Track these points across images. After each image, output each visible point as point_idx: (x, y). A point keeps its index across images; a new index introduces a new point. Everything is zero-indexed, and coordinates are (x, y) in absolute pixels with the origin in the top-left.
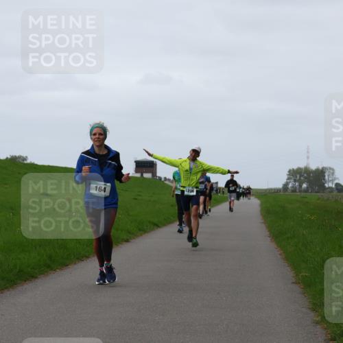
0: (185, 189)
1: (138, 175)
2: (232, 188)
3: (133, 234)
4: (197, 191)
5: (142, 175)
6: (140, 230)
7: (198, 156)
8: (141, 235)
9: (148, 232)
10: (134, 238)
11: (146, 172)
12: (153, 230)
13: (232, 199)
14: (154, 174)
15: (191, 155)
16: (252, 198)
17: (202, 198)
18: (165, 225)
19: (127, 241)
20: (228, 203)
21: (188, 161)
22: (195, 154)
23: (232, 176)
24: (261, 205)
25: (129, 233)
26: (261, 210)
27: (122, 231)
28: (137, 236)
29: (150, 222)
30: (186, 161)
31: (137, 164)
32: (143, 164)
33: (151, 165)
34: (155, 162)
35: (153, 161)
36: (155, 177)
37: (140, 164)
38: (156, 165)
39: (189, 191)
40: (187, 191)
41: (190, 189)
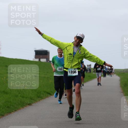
0: (68, 71)
1: (37, 60)
3: (34, 100)
5: (40, 60)
6: (38, 97)
8: (39, 101)
9: (43, 99)
10: (35, 103)
11: (42, 58)
13: (100, 76)
14: (48, 59)
19: (30, 104)
22: (79, 40)
25: (31, 99)
28: (37, 101)
30: (71, 45)
31: (37, 53)
32: (40, 53)
33: (46, 53)
34: (48, 51)
35: (47, 51)
36: (49, 62)
37: (38, 53)
38: (49, 53)
39: (72, 73)
40: (70, 72)
41: (72, 71)
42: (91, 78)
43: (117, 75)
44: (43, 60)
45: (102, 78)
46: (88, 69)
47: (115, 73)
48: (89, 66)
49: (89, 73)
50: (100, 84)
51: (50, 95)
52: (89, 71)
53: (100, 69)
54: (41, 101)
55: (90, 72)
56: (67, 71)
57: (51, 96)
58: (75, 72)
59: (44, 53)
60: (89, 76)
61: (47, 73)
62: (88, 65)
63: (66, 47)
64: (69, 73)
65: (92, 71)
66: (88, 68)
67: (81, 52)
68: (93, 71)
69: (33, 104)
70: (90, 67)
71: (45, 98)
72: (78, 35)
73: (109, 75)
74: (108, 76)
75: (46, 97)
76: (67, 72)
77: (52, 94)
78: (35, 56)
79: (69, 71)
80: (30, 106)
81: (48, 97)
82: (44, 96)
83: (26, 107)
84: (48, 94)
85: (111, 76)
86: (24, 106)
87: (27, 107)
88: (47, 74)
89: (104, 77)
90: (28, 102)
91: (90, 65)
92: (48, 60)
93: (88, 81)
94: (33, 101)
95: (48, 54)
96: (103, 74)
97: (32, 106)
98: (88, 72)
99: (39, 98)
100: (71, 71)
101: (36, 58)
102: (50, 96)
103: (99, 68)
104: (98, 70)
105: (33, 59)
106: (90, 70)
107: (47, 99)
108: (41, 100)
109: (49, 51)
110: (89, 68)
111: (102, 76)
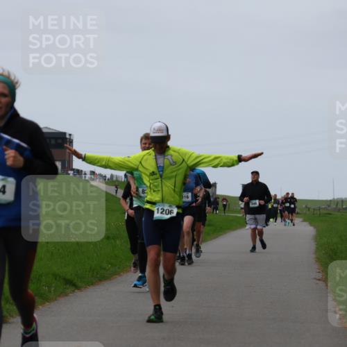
0: (154, 208)
2: (254, 204)
16: (297, 220)
17: (188, 220)
18: (93, 284)
20: (246, 232)
23: (255, 174)
24: (318, 237)
26: (317, 250)
29: (55, 276)
39: (164, 212)
40: (160, 211)
43: (304, 221)
47: (298, 213)
51: (73, 288)
53: (257, 204)
57: (78, 293)
64: (158, 213)
67: (174, 162)
71: (56, 300)
73: (279, 219)
75: (59, 296)
77: (79, 284)
84: (68, 286)
100: (162, 209)
102: (74, 291)
103: (254, 202)
104: (251, 205)
107: (62, 300)
108: (41, 305)
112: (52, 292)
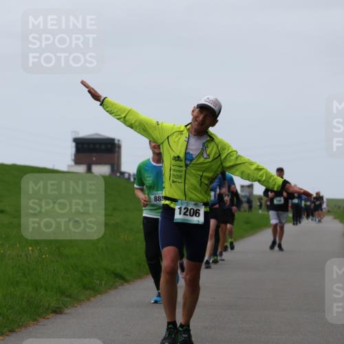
1: (81, 169)
2: (278, 201)
3: (70, 296)
4: (206, 213)
6: (85, 287)
7: (214, 121)
8: (88, 299)
9: (99, 294)
10: (73, 306)
12: (114, 287)
14: (115, 165)
15: (195, 118)
19: (58, 311)
21: (186, 134)
25: (63, 293)
27: (46, 290)
28: (80, 301)
29: (106, 270)
30: (181, 132)
31: (80, 146)
32: (92, 146)
33: (109, 146)
34: (116, 142)
35: (113, 140)
36: (118, 174)
37: (86, 146)
38: (119, 147)
39: (188, 213)
40: (183, 211)
41: (189, 208)
42: (254, 227)
43: (335, 218)
44: (102, 170)
45: (289, 227)
46: (244, 200)
48: (248, 189)
49: (245, 211)
50: (280, 246)
51: (122, 281)
52: (245, 206)
53: (282, 202)
54: (92, 299)
55: (250, 207)
56: (172, 205)
57: (127, 286)
58: (196, 213)
59: (103, 147)
60: (247, 222)
61: (115, 209)
62: (242, 187)
63: (168, 138)
64: (180, 214)
65: (256, 203)
66: (245, 196)
67: (208, 155)
68: (259, 204)
69: (69, 311)
70: (251, 193)
71: (107, 292)
72: (202, 102)
74: (307, 221)
75: (110, 289)
76: (174, 209)
77: (128, 278)
78: (73, 158)
79: (180, 209)
80: (58, 315)
81: (116, 288)
82: (103, 282)
83: (44, 318)
84: (117, 279)
85: (320, 221)
86: (39, 316)
87: (48, 318)
88: (111, 215)
89: (294, 224)
90: (53, 304)
91: (251, 186)
92: (116, 168)
93: (242, 237)
94: (69, 299)
95: (117, 149)
96: (291, 215)
97: (63, 316)
98: (242, 209)
99: (87, 289)
100: (185, 209)
101: (77, 161)
102: (123, 284)
103: (278, 199)
104: (276, 202)
105: (69, 166)
106: (249, 202)
107: (113, 292)
108: (93, 297)
109: (119, 141)
110: (247, 194)
111: (289, 222)
112: (103, 284)
